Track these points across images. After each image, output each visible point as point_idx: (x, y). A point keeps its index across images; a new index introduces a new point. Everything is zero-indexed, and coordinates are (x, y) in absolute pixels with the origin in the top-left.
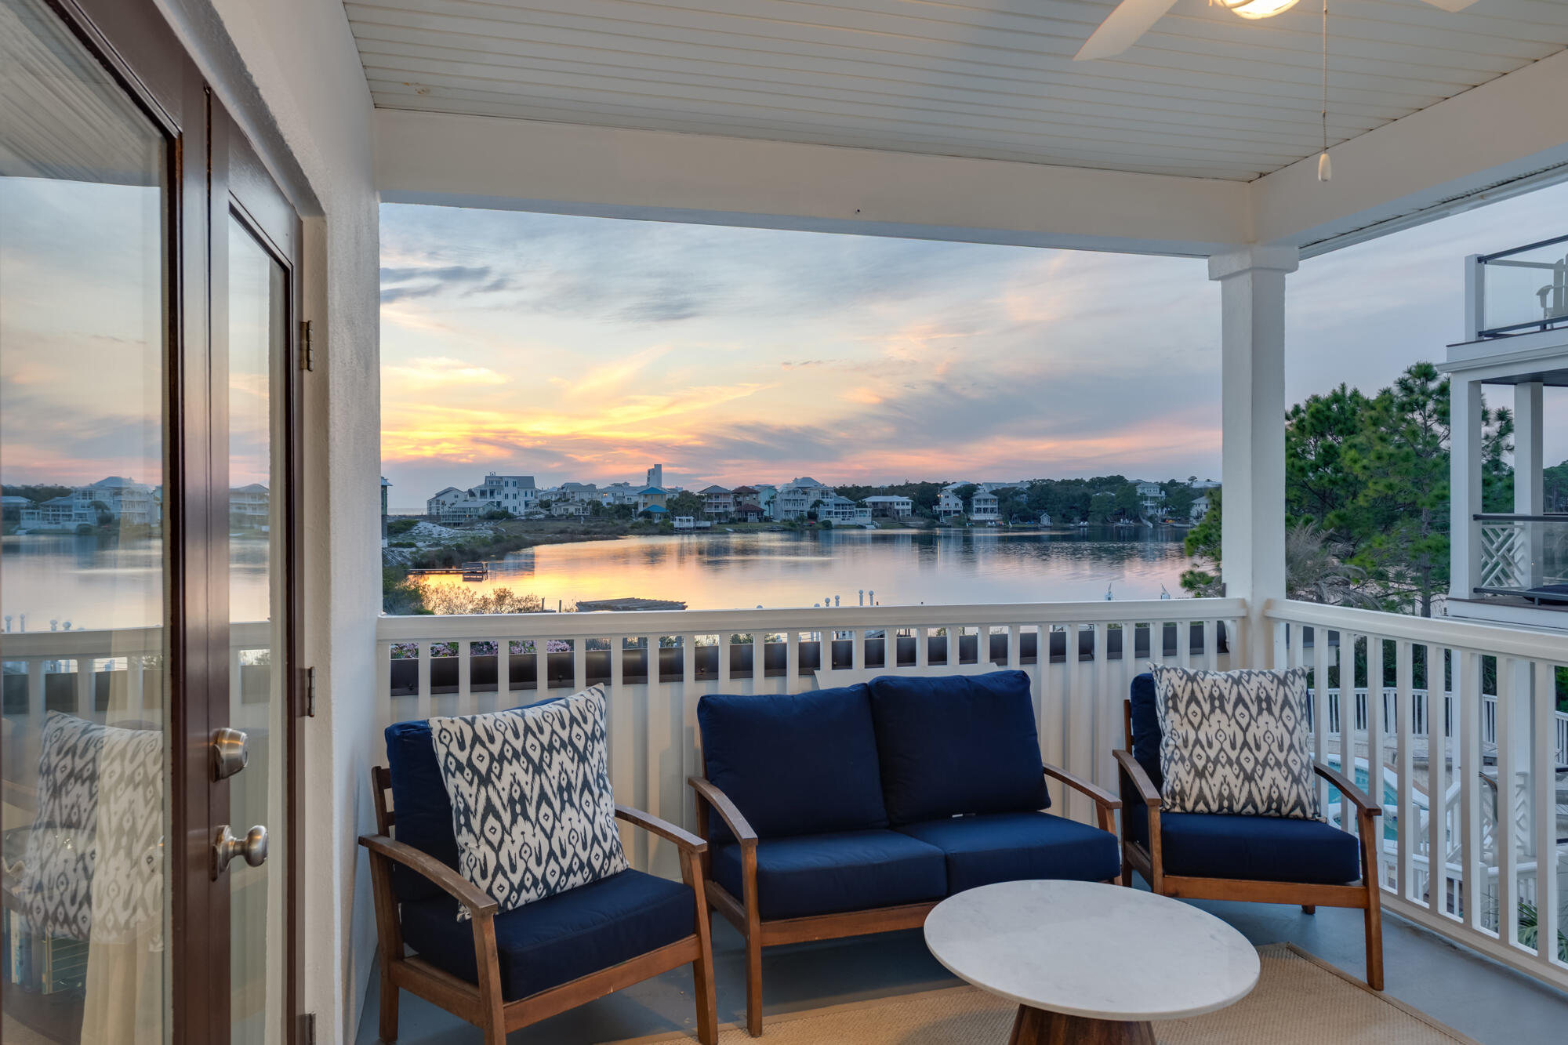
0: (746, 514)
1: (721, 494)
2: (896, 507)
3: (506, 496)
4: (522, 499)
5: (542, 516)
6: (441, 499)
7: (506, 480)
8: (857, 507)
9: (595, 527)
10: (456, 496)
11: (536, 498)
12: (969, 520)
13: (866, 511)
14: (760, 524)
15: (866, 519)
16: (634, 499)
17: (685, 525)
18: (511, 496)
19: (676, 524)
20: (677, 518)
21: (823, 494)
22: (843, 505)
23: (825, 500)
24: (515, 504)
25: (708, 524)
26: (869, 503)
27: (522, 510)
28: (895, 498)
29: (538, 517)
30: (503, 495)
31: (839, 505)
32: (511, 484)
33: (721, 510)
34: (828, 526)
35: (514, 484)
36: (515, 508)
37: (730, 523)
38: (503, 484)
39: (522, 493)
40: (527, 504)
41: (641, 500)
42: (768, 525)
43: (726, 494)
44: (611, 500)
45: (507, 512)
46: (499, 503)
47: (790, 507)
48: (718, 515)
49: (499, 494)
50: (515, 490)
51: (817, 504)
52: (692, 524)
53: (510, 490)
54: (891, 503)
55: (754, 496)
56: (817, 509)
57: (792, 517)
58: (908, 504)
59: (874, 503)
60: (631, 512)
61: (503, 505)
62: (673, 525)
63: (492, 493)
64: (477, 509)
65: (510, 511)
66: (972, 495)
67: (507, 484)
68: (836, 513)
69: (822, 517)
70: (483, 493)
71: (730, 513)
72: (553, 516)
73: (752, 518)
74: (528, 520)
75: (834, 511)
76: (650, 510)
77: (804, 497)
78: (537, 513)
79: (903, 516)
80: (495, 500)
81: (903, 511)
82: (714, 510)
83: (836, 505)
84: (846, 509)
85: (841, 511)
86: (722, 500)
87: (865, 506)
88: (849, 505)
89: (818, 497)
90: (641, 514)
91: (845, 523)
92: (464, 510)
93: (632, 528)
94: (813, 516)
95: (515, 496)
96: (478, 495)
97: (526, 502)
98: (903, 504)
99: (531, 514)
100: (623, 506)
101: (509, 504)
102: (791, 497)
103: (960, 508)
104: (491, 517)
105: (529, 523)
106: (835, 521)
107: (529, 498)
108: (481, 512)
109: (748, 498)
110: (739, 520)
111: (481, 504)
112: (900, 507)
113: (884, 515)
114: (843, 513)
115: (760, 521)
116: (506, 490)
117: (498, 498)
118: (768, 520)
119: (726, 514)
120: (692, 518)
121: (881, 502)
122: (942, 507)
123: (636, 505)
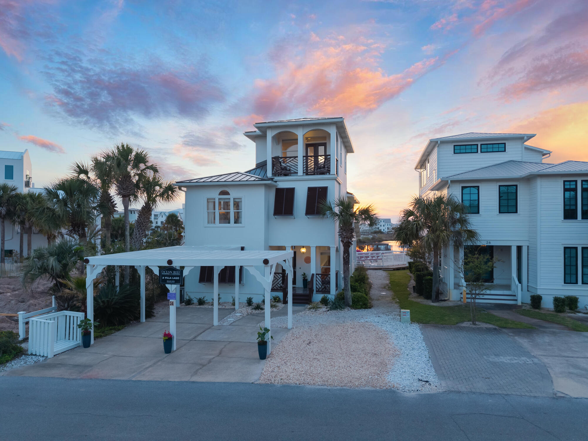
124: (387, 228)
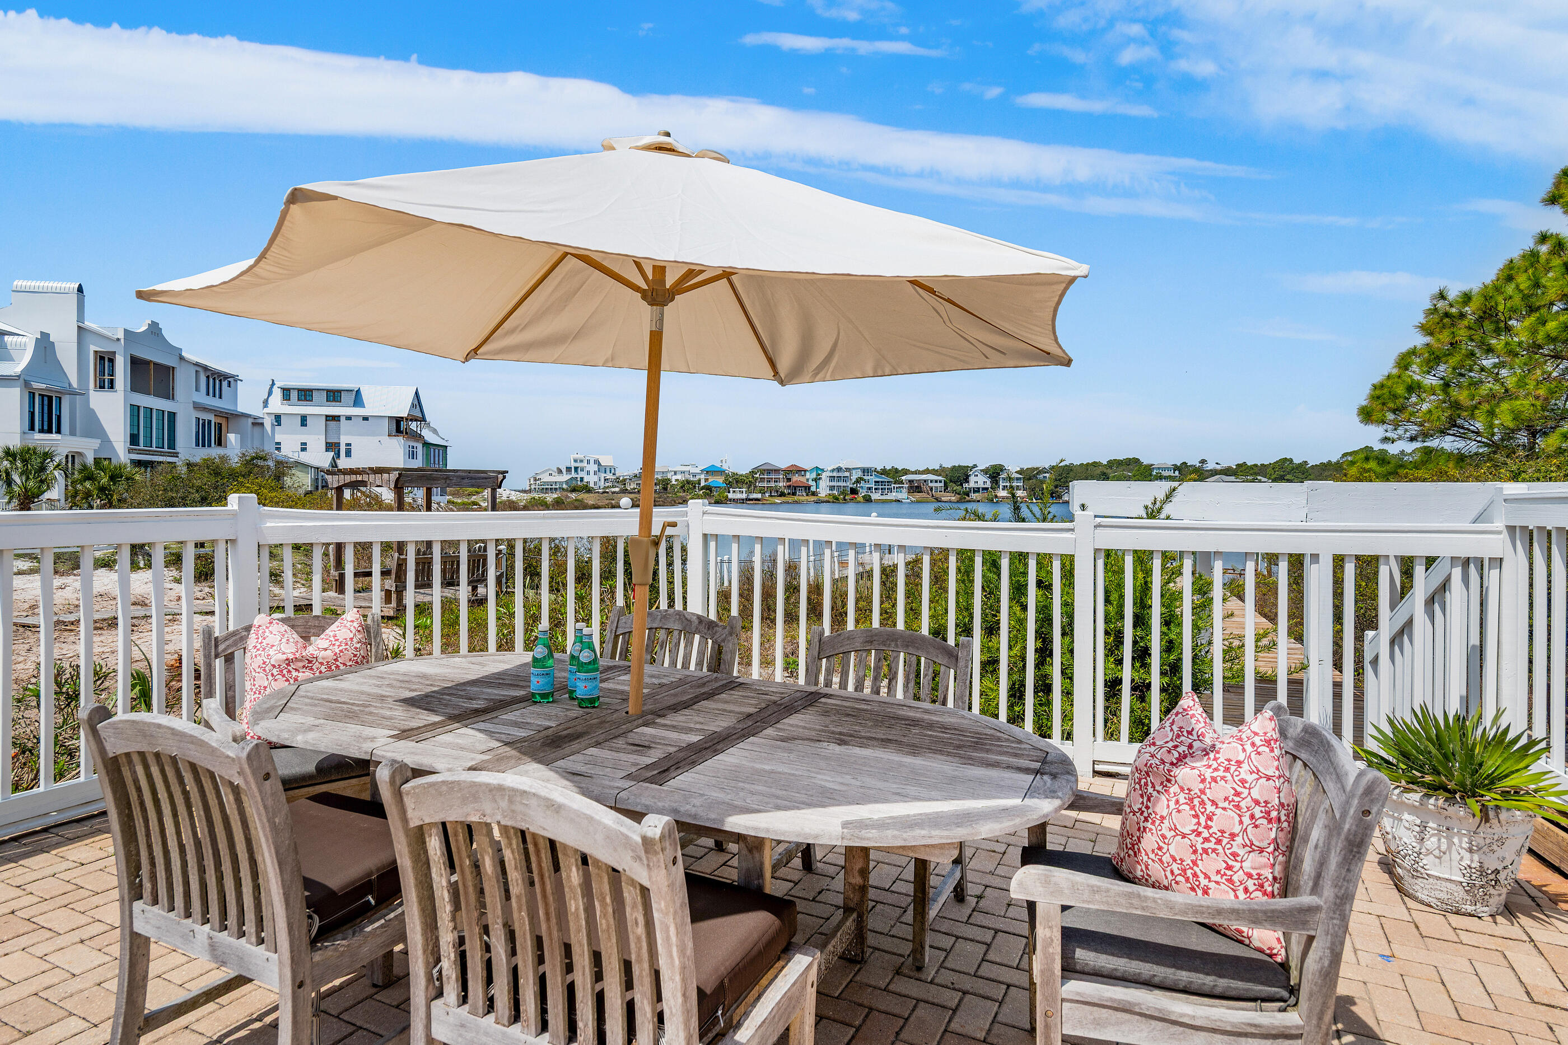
0: (795, 490)
1: (772, 471)
2: (930, 485)
3: (588, 473)
4: (601, 475)
5: (617, 489)
7: (586, 458)
8: (895, 485)
10: (549, 473)
11: (612, 475)
12: (996, 496)
13: (903, 489)
14: (807, 498)
15: (903, 495)
16: (698, 477)
17: (739, 496)
18: (592, 473)
19: (731, 496)
20: (732, 491)
21: (864, 472)
22: (883, 483)
23: (866, 478)
24: (595, 480)
25: (759, 496)
26: (906, 481)
27: (602, 484)
28: (930, 478)
29: (613, 490)
30: (585, 473)
31: (878, 483)
32: (592, 462)
33: (772, 484)
34: (868, 500)
35: (595, 462)
36: (595, 483)
37: (780, 496)
38: (585, 462)
39: (602, 469)
40: (605, 480)
41: (703, 477)
42: (813, 500)
43: (777, 471)
44: (679, 478)
45: (586, 486)
46: (582, 479)
47: (834, 483)
48: (770, 489)
49: (582, 471)
50: (595, 467)
51: (858, 481)
52: (744, 496)
53: (592, 467)
54: (925, 482)
55: (803, 474)
56: (858, 485)
57: (836, 492)
58: (940, 482)
59: (910, 481)
60: (695, 486)
61: (585, 480)
62: (727, 497)
63: (576, 470)
64: (562, 483)
65: (592, 485)
66: (999, 474)
67: (589, 462)
68: (876, 490)
69: (863, 493)
70: (568, 470)
71: (781, 488)
72: (627, 490)
73: (800, 492)
74: (603, 491)
75: (874, 487)
76: (711, 484)
77: (847, 475)
78: (613, 487)
79: (935, 492)
80: (579, 476)
81: (936, 488)
82: (765, 485)
83: (876, 483)
84: (885, 486)
85: (880, 487)
86: (773, 476)
87: (902, 482)
88: (888, 483)
89: (860, 474)
90: (703, 488)
91: (884, 497)
94: (854, 491)
95: (595, 473)
96: (564, 472)
97: (605, 477)
98: (936, 482)
99: (608, 487)
100: (688, 482)
101: (590, 480)
102: (835, 475)
103: (988, 485)
106: (875, 496)
107: (607, 475)
108: (565, 486)
109: (797, 476)
110: (789, 494)
111: (565, 479)
112: (934, 485)
113: (919, 491)
114: (882, 489)
115: (807, 496)
116: (588, 467)
117: (581, 474)
118: (814, 494)
119: (777, 488)
120: (744, 491)
121: (917, 481)
122: (972, 485)
123: (699, 481)
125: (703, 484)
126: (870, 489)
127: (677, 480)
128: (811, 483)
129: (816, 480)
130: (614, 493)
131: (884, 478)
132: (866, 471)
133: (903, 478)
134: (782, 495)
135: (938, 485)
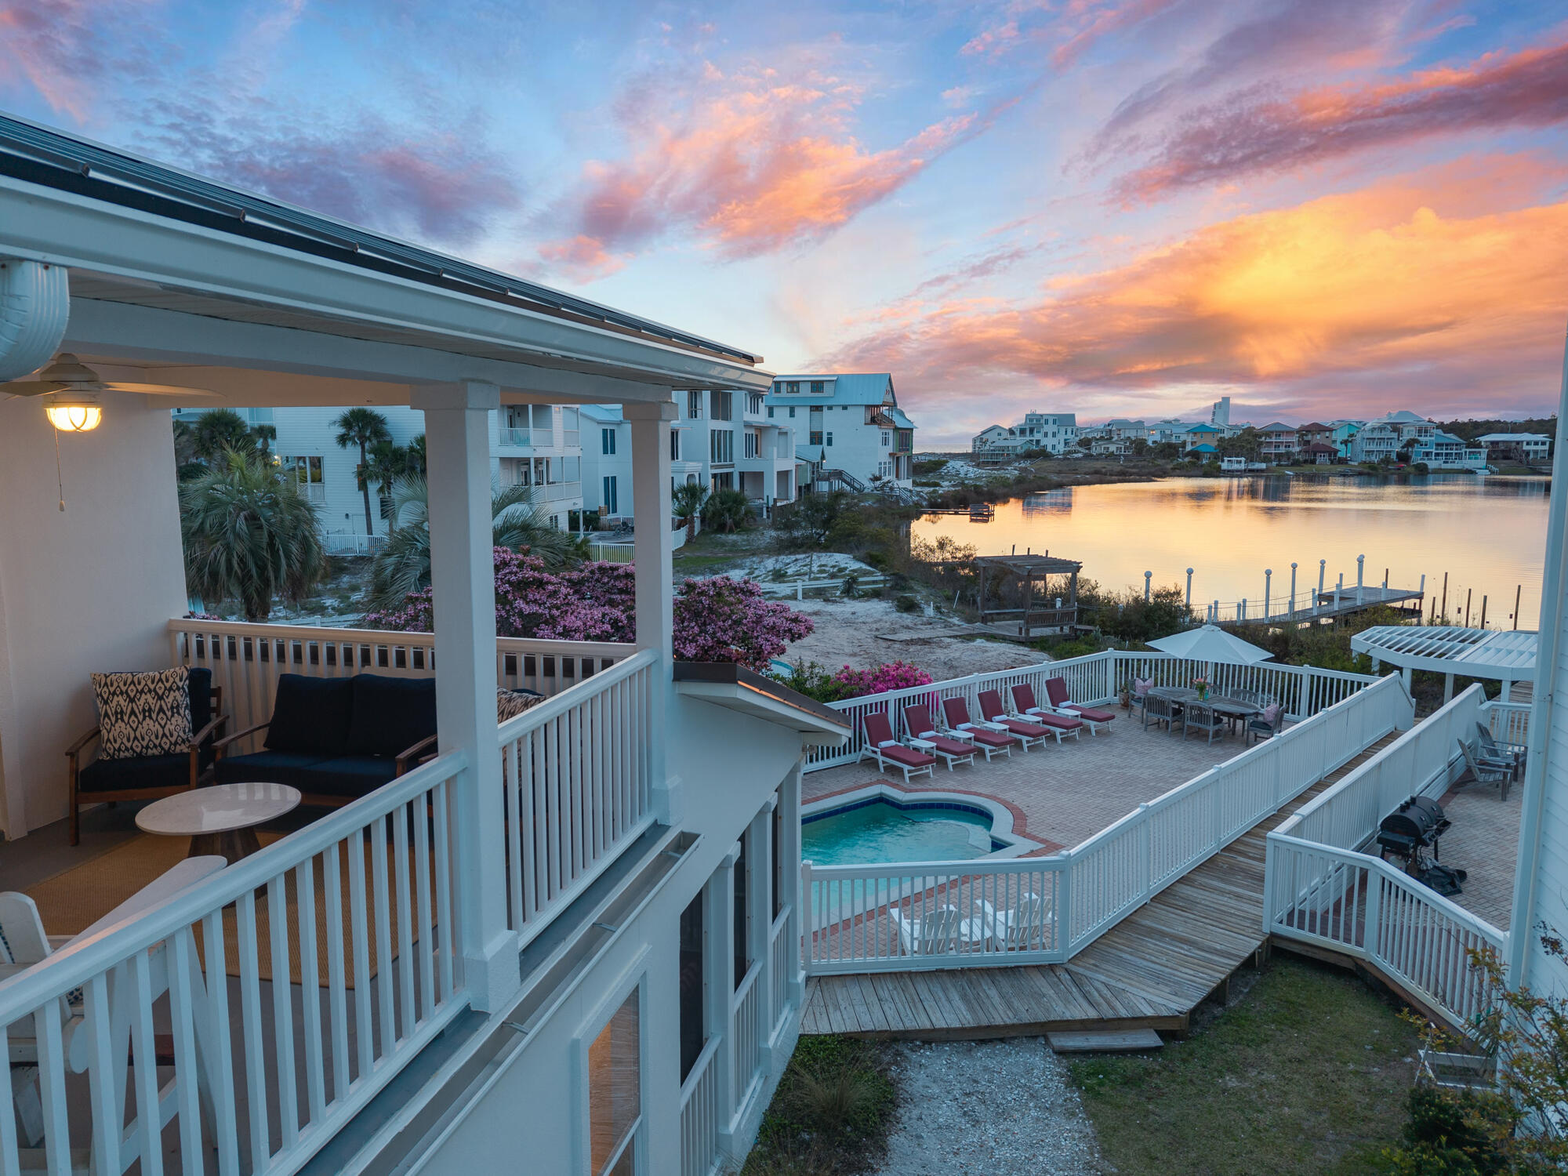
0: (1315, 455)
1: (1283, 432)
2: (1525, 447)
3: (1046, 435)
4: (1061, 437)
5: (1080, 455)
6: (985, 437)
7: (1044, 417)
8: (1467, 447)
9: (1134, 467)
10: (999, 434)
11: (1076, 436)
13: (1480, 453)
14: (1332, 466)
15: (1479, 462)
16: (1183, 437)
17: (1236, 466)
18: (1050, 435)
19: (1225, 466)
20: (1226, 459)
21: (1420, 431)
22: (1447, 445)
23: (1423, 439)
24: (1054, 443)
25: (1263, 466)
26: (1486, 442)
27: (1061, 448)
28: (1526, 437)
29: (1076, 455)
30: (1042, 434)
31: (1442, 445)
32: (1051, 422)
33: (1282, 450)
34: (1423, 470)
35: (1054, 422)
36: (1054, 447)
37: (1292, 465)
38: (1043, 421)
39: (1063, 430)
40: (1066, 444)
41: (1189, 439)
42: (1340, 468)
43: (1290, 432)
44: (1158, 438)
45: (1045, 451)
46: (1038, 442)
47: (1373, 447)
48: (1279, 456)
49: (1038, 432)
50: (1055, 428)
51: (1411, 443)
52: (1242, 466)
53: (1050, 428)
54: (1518, 443)
55: (1327, 434)
56: (1410, 449)
57: (1375, 459)
58: (1543, 443)
59: (1492, 443)
60: (1178, 451)
61: (1042, 444)
62: (1220, 466)
63: (1032, 431)
64: (1015, 447)
65: (1049, 449)
67: (1047, 422)
68: (1437, 455)
69: (1416, 459)
70: (1022, 432)
71: (1294, 454)
72: (1092, 455)
73: (1322, 460)
74: (1065, 459)
75: (1434, 451)
76: (1199, 449)
77: (1395, 435)
78: (1075, 452)
79: (1535, 459)
80: (1034, 439)
81: (1536, 452)
82: (1273, 451)
83: (1438, 445)
84: (1451, 449)
85: (1444, 451)
86: (1283, 439)
87: (1479, 446)
88: (1457, 445)
89: (1413, 435)
90: (1189, 454)
91: (1449, 466)
92: (1003, 448)
93: (1174, 469)
94: (1403, 458)
95: (1054, 435)
96: (1018, 433)
97: (1065, 440)
98: (1536, 443)
99: (1070, 452)
100: (1170, 445)
101: (1048, 443)
102: (1376, 435)
104: (1029, 455)
105: (1066, 462)
106: (1432, 464)
107: (1069, 436)
108: (1019, 451)
109: (1318, 437)
110: (1306, 461)
111: (1019, 443)
112: (1532, 447)
113: (1506, 458)
114: (1447, 454)
115: (1332, 463)
116: (1046, 428)
117: (1037, 436)
118: (1343, 461)
119: (1288, 455)
120: (1243, 459)
121: (1504, 442)
123: (1184, 444)
124: (1062, 442)
125: (1189, 448)
126: (1427, 454)
127: (1154, 442)
128: (1338, 446)
129: (1345, 442)
130: (1077, 459)
131: (1452, 437)
132: (1422, 431)
133: (1483, 439)
134: (1296, 463)
135: (1539, 447)
